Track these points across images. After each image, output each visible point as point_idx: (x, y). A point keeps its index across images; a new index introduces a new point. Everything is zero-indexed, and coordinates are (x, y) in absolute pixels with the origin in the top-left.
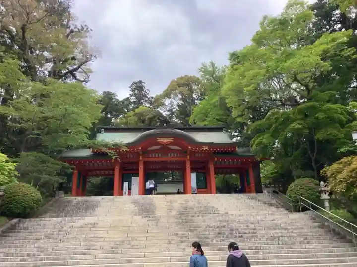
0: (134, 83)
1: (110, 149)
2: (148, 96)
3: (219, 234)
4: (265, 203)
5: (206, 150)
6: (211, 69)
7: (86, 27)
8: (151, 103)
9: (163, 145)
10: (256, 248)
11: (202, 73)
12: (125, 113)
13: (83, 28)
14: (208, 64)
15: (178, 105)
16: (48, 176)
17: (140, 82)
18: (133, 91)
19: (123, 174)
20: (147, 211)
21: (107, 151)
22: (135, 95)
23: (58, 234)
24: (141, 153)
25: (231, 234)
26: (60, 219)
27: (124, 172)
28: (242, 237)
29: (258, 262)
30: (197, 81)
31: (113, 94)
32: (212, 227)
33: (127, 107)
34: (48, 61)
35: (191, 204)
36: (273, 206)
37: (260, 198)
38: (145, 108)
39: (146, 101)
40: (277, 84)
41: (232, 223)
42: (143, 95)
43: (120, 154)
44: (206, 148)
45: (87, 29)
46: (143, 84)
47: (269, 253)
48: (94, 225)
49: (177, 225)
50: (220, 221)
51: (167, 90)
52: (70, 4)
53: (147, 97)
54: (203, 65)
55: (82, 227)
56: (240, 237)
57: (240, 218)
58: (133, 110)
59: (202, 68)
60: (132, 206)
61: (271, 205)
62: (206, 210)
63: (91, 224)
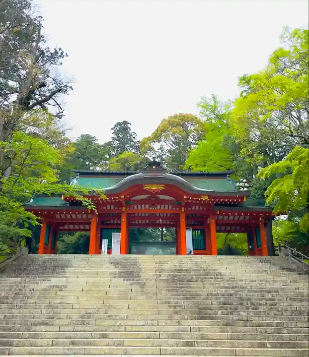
0: (118, 124)
1: (85, 196)
2: (133, 140)
3: (224, 304)
4: (282, 268)
5: (206, 200)
6: (212, 103)
7: (61, 51)
8: (137, 148)
9: (151, 193)
10: (278, 325)
11: (200, 108)
12: (107, 159)
13: (56, 52)
14: (209, 97)
15: (170, 151)
16: (6, 226)
17: (125, 123)
18: (116, 133)
19: (102, 230)
20: (130, 273)
21: (81, 199)
22: (118, 139)
23: (14, 298)
24: (124, 203)
25: (241, 304)
26: (18, 279)
27: (103, 227)
28: (256, 309)
29: (282, 344)
30: (193, 120)
31: (93, 138)
32: (215, 295)
33: (109, 152)
34: (13, 91)
35: (186, 266)
36: (293, 271)
37: (275, 261)
38: (130, 153)
39: (132, 146)
40: (296, 120)
41: (242, 291)
42: (127, 139)
43: (98, 203)
44: (205, 198)
45: (62, 53)
46: (129, 125)
47: (296, 332)
48: (61, 288)
49: (169, 291)
50: (226, 287)
51: (157, 130)
52: (41, 22)
53: (133, 142)
54: (202, 98)
55: (45, 290)
56: (253, 309)
57: (251, 284)
58: (116, 156)
59: (201, 102)
60: (112, 267)
61: (291, 270)
62: (206, 275)
63: (57, 286)
